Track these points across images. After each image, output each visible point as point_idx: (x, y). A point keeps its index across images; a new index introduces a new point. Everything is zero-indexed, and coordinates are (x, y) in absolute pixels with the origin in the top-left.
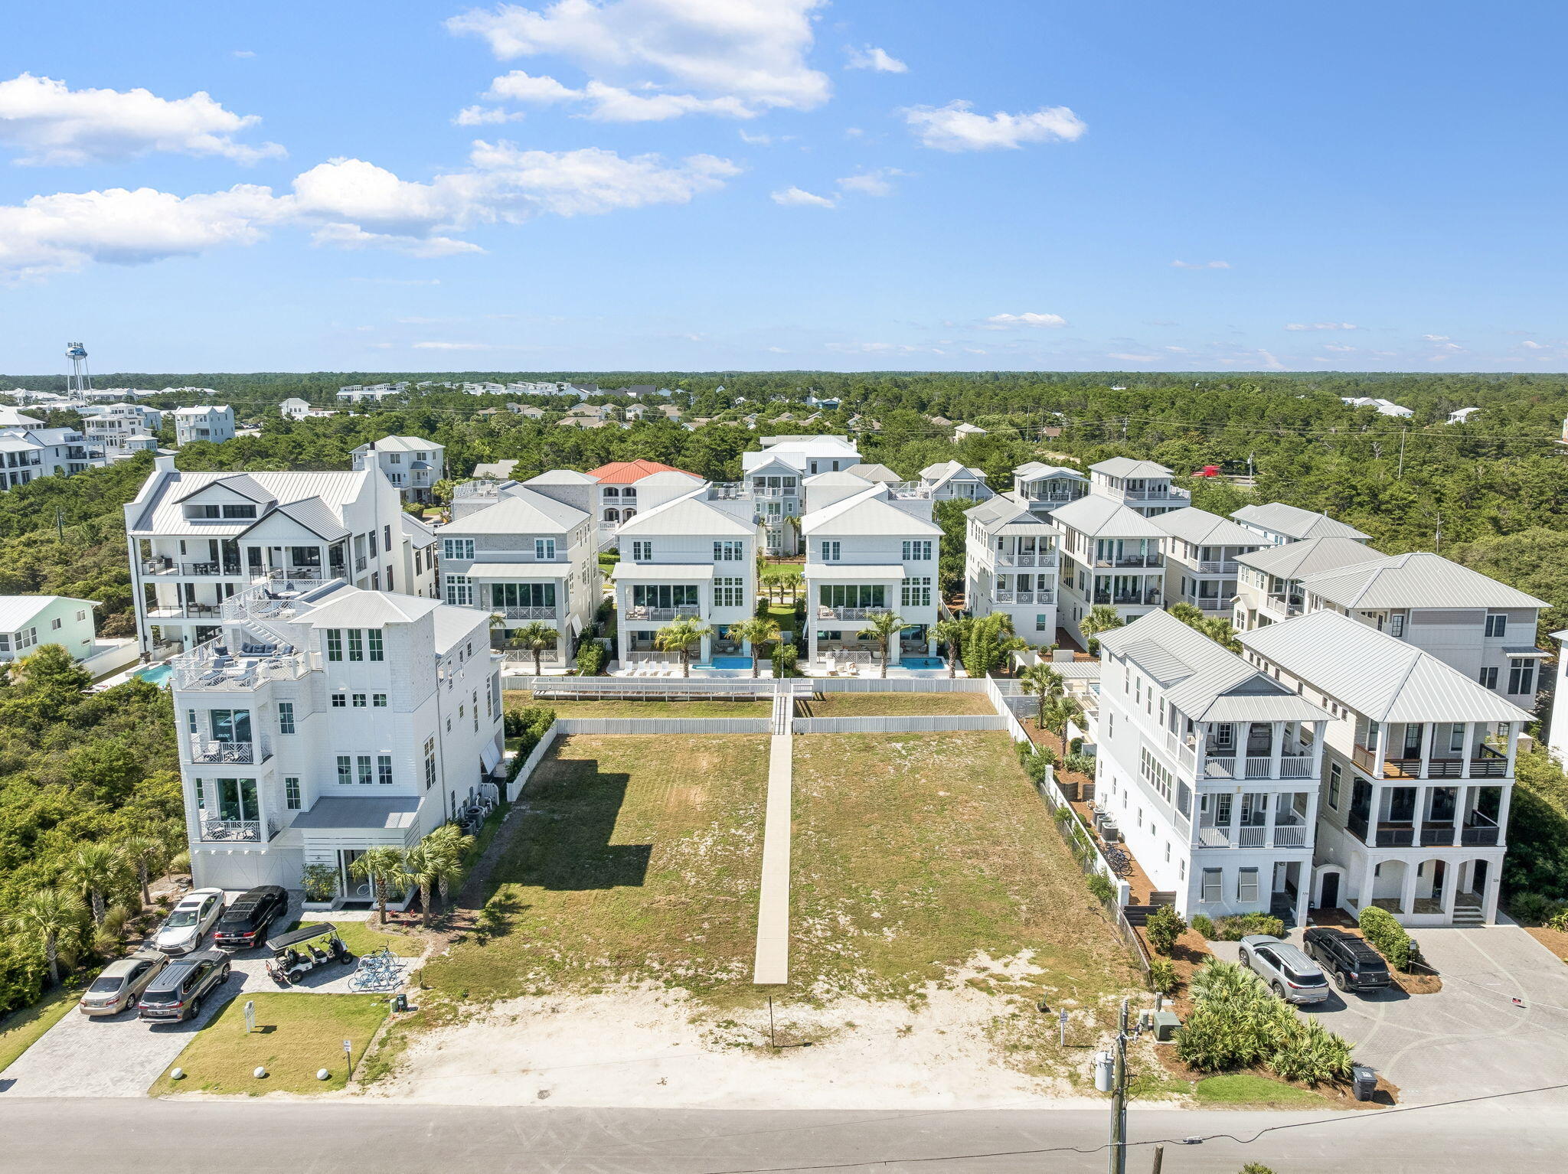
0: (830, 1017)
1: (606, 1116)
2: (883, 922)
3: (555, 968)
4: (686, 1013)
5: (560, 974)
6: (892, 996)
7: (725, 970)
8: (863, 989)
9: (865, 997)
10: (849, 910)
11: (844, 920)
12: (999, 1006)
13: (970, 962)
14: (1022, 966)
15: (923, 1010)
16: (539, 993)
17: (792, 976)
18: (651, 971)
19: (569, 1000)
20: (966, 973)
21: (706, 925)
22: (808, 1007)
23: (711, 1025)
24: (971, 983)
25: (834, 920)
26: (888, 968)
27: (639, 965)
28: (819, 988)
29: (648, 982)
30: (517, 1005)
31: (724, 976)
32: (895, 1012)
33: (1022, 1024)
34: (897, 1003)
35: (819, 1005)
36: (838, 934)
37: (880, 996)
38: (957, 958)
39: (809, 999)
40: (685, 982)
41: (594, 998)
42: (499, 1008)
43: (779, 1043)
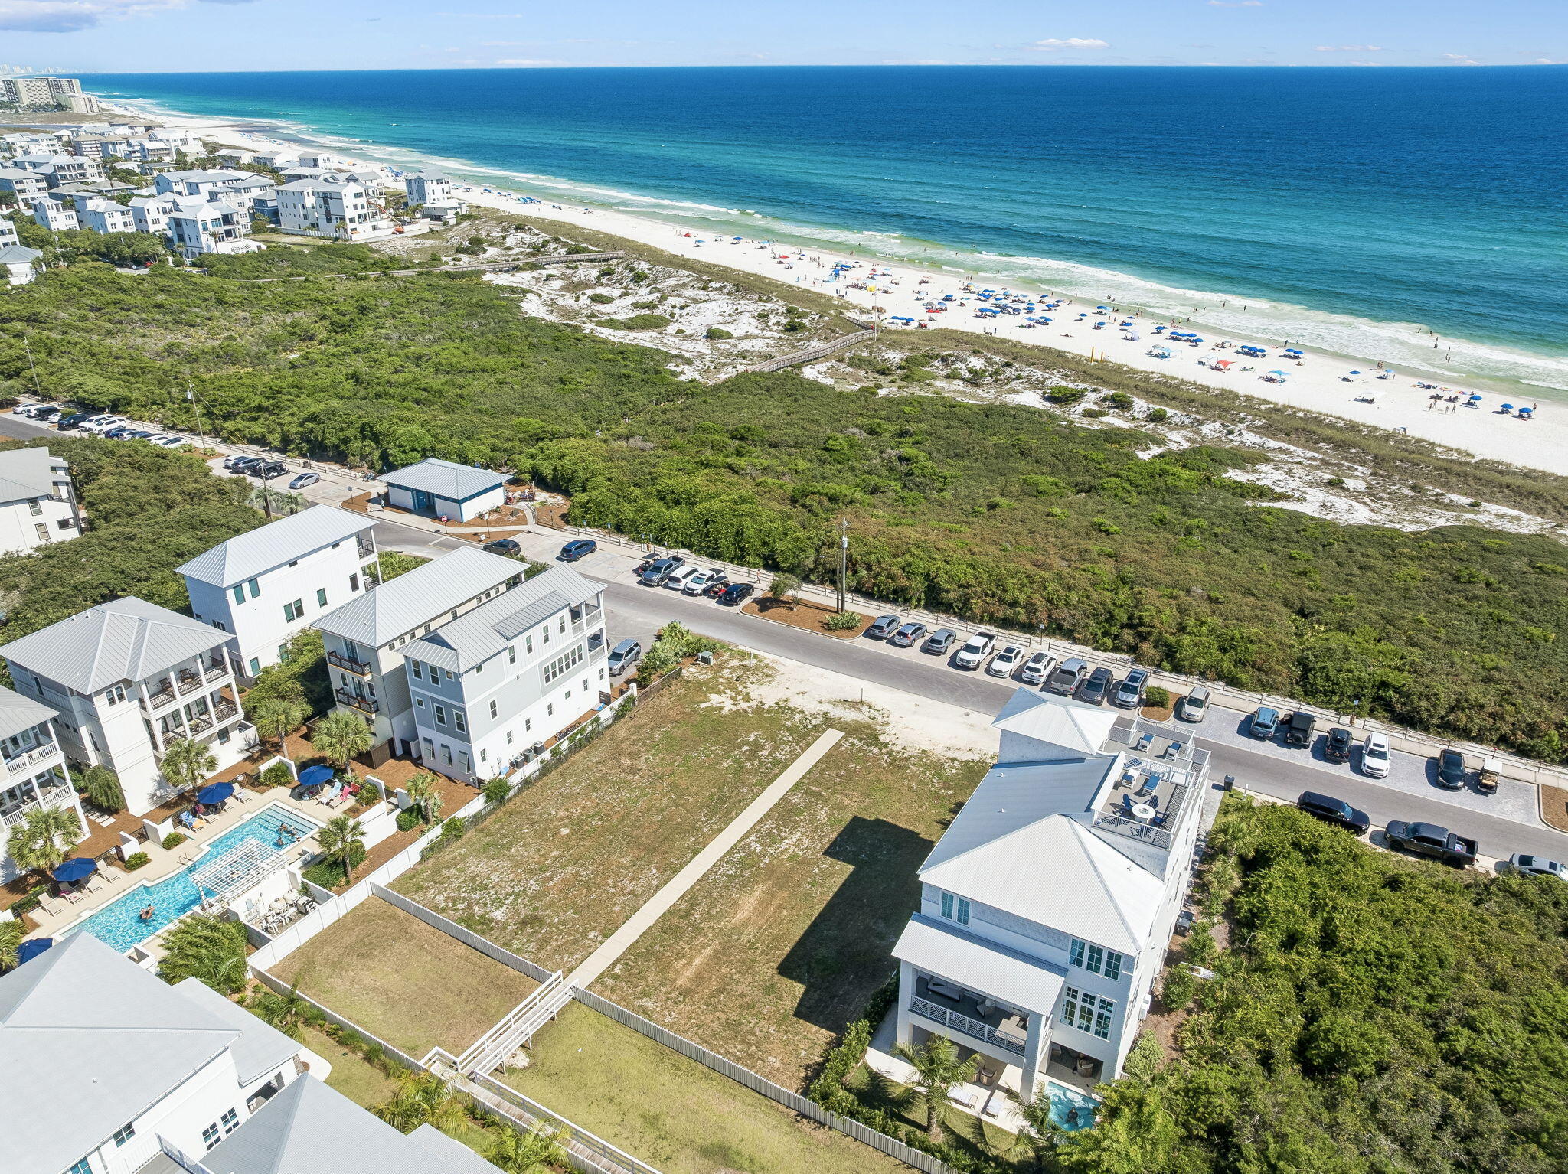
0: (828, 708)
1: (945, 700)
2: (747, 744)
3: (939, 772)
4: (887, 729)
5: (937, 767)
6: (789, 709)
7: (853, 744)
8: (798, 717)
9: (801, 712)
10: (755, 758)
11: (765, 753)
12: (752, 688)
13: (735, 709)
14: (714, 700)
15: (784, 698)
16: (953, 760)
17: (823, 732)
18: (891, 755)
19: (940, 751)
20: (744, 705)
21: (843, 773)
22: (831, 714)
23: (881, 720)
24: (749, 700)
25: (770, 755)
26: (775, 721)
27: (894, 761)
28: (818, 721)
29: (898, 749)
30: (966, 757)
31: (856, 742)
32: (795, 702)
33: (755, 679)
34: (791, 705)
35: (825, 714)
36: (777, 747)
37: (794, 710)
38: (740, 713)
39: (826, 718)
40: (878, 744)
41: (927, 748)
42: (976, 758)
43: (858, 704)
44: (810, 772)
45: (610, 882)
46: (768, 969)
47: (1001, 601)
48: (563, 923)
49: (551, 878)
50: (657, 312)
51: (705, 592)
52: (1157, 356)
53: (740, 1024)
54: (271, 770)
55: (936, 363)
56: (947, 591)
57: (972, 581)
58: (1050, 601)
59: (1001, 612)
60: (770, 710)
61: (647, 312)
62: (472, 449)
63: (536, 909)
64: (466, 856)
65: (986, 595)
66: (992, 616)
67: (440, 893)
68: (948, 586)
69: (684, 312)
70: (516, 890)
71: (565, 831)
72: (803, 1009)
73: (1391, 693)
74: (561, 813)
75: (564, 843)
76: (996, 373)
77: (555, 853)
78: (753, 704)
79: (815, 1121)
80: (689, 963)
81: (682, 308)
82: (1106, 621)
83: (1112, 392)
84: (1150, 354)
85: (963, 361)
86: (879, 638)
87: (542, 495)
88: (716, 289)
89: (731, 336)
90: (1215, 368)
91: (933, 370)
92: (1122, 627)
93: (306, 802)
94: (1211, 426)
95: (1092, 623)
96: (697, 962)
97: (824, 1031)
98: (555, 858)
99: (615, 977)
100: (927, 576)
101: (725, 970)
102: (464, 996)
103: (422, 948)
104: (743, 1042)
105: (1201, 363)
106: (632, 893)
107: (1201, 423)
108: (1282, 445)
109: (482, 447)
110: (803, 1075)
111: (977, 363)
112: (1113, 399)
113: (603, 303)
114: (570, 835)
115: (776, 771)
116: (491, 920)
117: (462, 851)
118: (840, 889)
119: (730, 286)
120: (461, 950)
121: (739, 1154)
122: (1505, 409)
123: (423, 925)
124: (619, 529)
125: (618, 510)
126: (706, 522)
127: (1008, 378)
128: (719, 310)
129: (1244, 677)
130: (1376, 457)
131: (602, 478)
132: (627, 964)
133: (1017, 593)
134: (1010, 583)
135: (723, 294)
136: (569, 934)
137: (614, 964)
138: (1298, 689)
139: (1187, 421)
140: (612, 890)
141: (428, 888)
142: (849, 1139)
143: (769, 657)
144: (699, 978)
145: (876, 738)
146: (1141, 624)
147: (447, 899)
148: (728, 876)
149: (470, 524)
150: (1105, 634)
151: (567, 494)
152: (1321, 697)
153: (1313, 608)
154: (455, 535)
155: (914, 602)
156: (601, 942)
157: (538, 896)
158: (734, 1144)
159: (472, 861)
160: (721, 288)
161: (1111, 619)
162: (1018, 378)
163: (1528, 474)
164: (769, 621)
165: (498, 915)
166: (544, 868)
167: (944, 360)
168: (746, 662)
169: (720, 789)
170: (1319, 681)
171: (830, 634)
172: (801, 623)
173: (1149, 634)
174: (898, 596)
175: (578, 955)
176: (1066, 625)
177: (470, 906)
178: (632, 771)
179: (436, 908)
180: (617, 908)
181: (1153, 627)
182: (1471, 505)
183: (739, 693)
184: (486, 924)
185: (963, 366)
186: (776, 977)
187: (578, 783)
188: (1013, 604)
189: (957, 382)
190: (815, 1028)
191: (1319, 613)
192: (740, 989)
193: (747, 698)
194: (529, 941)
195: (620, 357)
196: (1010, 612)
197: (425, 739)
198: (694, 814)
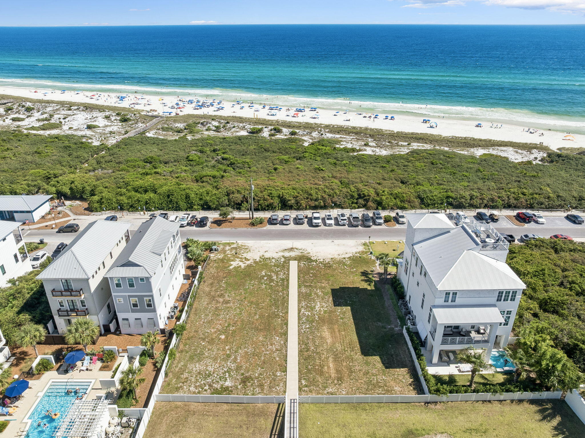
0: (282, 254)
1: (321, 239)
2: (264, 276)
3: (344, 264)
4: (311, 255)
5: (341, 262)
6: (267, 258)
7: (304, 264)
8: (273, 260)
9: (273, 258)
10: (273, 281)
11: (275, 277)
12: (245, 255)
13: (246, 265)
14: (234, 264)
15: (261, 255)
16: (344, 258)
17: (289, 263)
18: (322, 264)
19: (337, 257)
20: (248, 263)
21: (311, 275)
22: (285, 256)
23: (305, 252)
24: (248, 260)
25: (277, 277)
26: (266, 265)
27: (325, 265)
28: (283, 260)
29: (322, 260)
30: (347, 256)
31: (305, 262)
32: (267, 255)
33: (243, 252)
34: (266, 257)
35: (283, 256)
36: (277, 274)
37: (269, 258)
38: (250, 266)
39: (285, 258)
40: (313, 261)
41: (331, 257)
42: (351, 255)
43: (292, 249)
44: (299, 279)
45: (263, 349)
46: (358, 356)
47: (311, 200)
48: (261, 374)
49: (236, 358)
50: (52, 121)
51: (188, 224)
52: (271, 115)
53: (371, 381)
54: (39, 364)
55: (199, 125)
56: (290, 200)
57: (298, 195)
58: (330, 195)
59: (313, 204)
60: (260, 261)
61: (46, 122)
62: (17, 187)
63: (243, 374)
64: (185, 366)
65: (305, 199)
66: (309, 206)
67: (190, 386)
68: (290, 198)
69: (66, 120)
70: (226, 370)
71: (223, 337)
72: (386, 365)
73: (451, 199)
74: (213, 330)
75: (226, 342)
76: (224, 126)
77: (227, 348)
78: (251, 261)
79: (433, 402)
80: (329, 367)
81: (64, 119)
82: (351, 198)
83: (273, 127)
84: (268, 115)
85: (210, 123)
86: (276, 224)
87: (68, 203)
88: (75, 110)
89: (99, 127)
90: (294, 117)
91: (199, 128)
92: (357, 199)
93: (71, 374)
94: (315, 133)
95: (346, 200)
96: (331, 365)
97: (402, 369)
98: (230, 349)
99: (306, 386)
100: (279, 197)
101: (344, 364)
102: (244, 427)
103: (203, 415)
104: (380, 387)
105: (288, 116)
106: (277, 350)
107: (311, 133)
108: (341, 136)
109: (22, 186)
110: (412, 388)
111: (216, 124)
112: (275, 129)
113: (19, 121)
114: (227, 337)
115: (286, 283)
116: (227, 388)
117: (182, 364)
118: (353, 317)
119: (82, 108)
120: (225, 407)
121: (417, 430)
122: (387, 118)
123: (196, 404)
124: (122, 209)
125: (117, 200)
126: (168, 196)
127: (230, 128)
128: (84, 118)
129: (406, 206)
130: (370, 135)
131: (101, 188)
132: (304, 379)
133: (317, 196)
134: (313, 192)
135: (80, 111)
136: (269, 378)
137: (300, 381)
138: (423, 206)
139: (305, 133)
140: (268, 353)
141: (181, 387)
142: (449, 403)
143: (240, 242)
144: (338, 371)
145: (310, 259)
146: (365, 196)
147: (196, 387)
148: (308, 328)
149: (39, 222)
150: (352, 203)
151: (82, 199)
152: (431, 206)
153: (406, 180)
154: (35, 229)
155: (277, 208)
156: (286, 375)
157: (238, 368)
158: (412, 427)
159: (190, 366)
160: (78, 109)
161: (352, 197)
162: (234, 127)
163: (412, 134)
164: (225, 228)
165: (228, 383)
166: (229, 356)
167: (202, 124)
168: (232, 246)
169: (271, 296)
170: (428, 201)
171: (255, 227)
172: (240, 226)
173: (369, 199)
174: (270, 207)
175: (281, 385)
176: (338, 203)
177: (210, 386)
178: (227, 302)
179: (194, 393)
180: (277, 359)
181: (370, 196)
182: (408, 144)
183: (241, 258)
184: (226, 390)
185: (211, 125)
186: (365, 358)
187: (207, 315)
188: (316, 200)
189: (211, 131)
190: (398, 370)
191: (408, 181)
192: (357, 368)
193: (247, 259)
194: (254, 389)
195: (56, 140)
196: (317, 203)
197: (123, 319)
198: (270, 310)
